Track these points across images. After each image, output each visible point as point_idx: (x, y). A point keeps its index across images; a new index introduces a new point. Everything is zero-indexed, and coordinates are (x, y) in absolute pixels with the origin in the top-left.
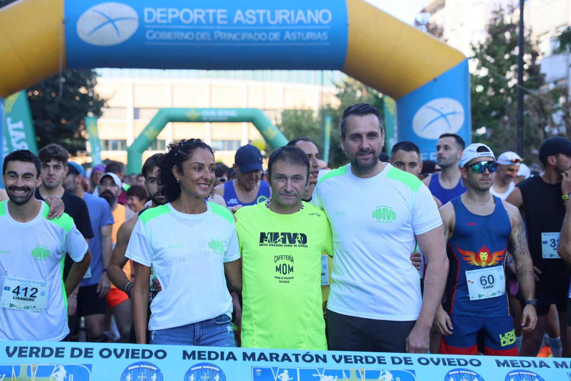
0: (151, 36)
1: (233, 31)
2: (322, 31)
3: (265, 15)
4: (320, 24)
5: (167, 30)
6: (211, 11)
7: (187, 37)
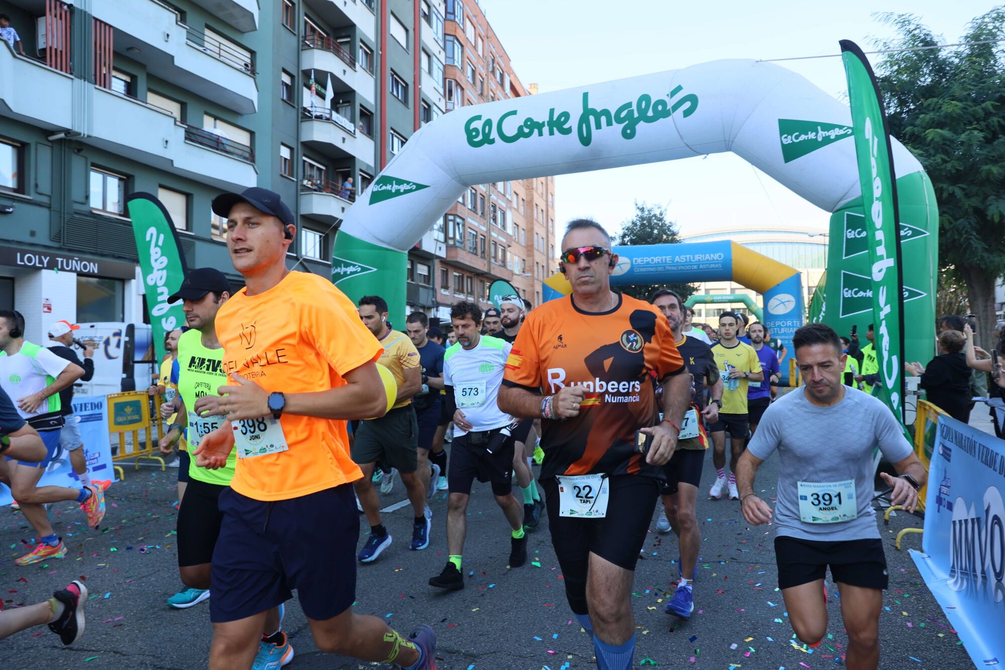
0: (637, 270)
1: (674, 266)
2: (718, 263)
3: (690, 258)
4: (717, 260)
5: (644, 267)
6: (664, 257)
7: (653, 270)
